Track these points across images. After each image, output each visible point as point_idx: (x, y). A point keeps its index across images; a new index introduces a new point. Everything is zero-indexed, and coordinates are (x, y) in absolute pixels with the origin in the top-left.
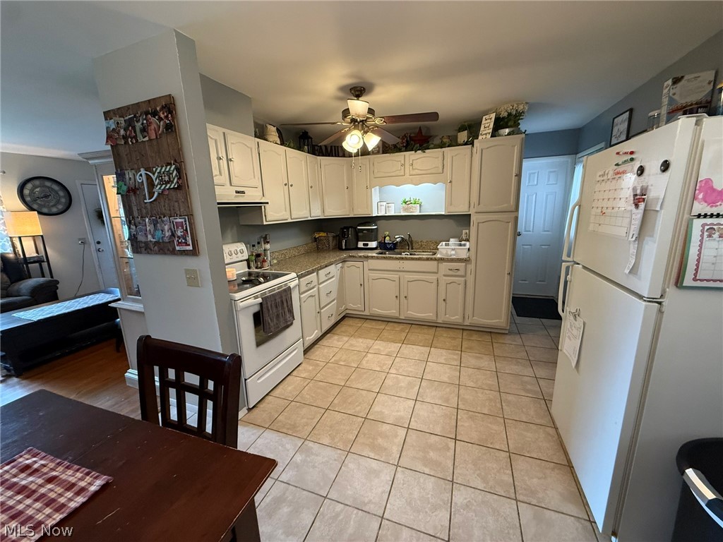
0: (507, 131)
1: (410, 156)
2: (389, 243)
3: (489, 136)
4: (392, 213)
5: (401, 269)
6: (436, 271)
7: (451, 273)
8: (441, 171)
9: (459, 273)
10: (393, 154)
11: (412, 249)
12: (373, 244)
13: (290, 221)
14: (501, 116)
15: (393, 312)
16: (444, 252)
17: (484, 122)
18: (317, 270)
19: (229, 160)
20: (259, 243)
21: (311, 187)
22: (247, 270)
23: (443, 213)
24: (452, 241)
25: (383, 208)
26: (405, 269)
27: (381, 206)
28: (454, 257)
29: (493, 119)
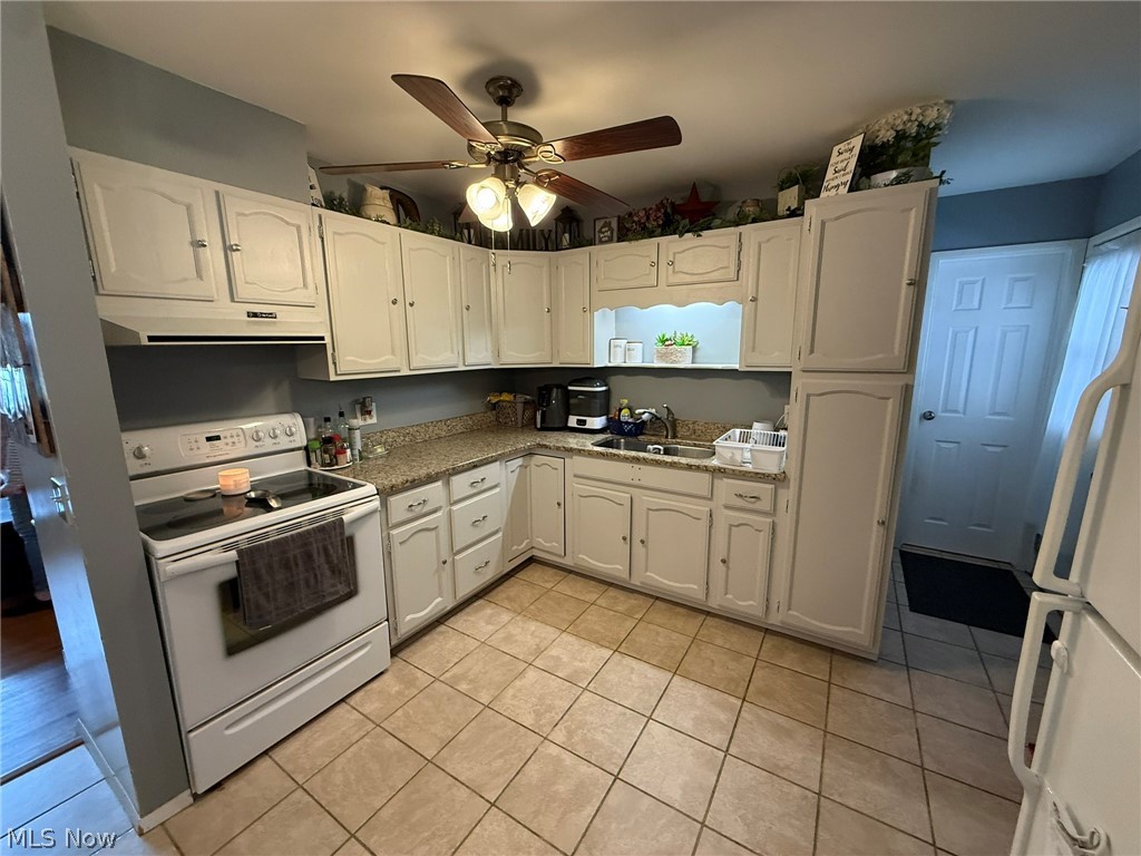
0: (894, 174)
1: (670, 244)
2: (627, 423)
3: (844, 190)
4: (636, 362)
5: (636, 482)
6: (706, 493)
7: (739, 502)
8: (732, 275)
9: (758, 506)
10: (636, 243)
11: (674, 437)
12: (597, 422)
13: (405, 372)
14: (878, 141)
15: (615, 568)
16: (728, 454)
17: (833, 160)
18: (447, 475)
19: (229, 249)
20: (341, 414)
21: (467, 309)
22: (304, 467)
23: (737, 366)
24: (758, 428)
25: (620, 351)
26: (642, 483)
27: (615, 346)
28: (749, 467)
29: (857, 151)
